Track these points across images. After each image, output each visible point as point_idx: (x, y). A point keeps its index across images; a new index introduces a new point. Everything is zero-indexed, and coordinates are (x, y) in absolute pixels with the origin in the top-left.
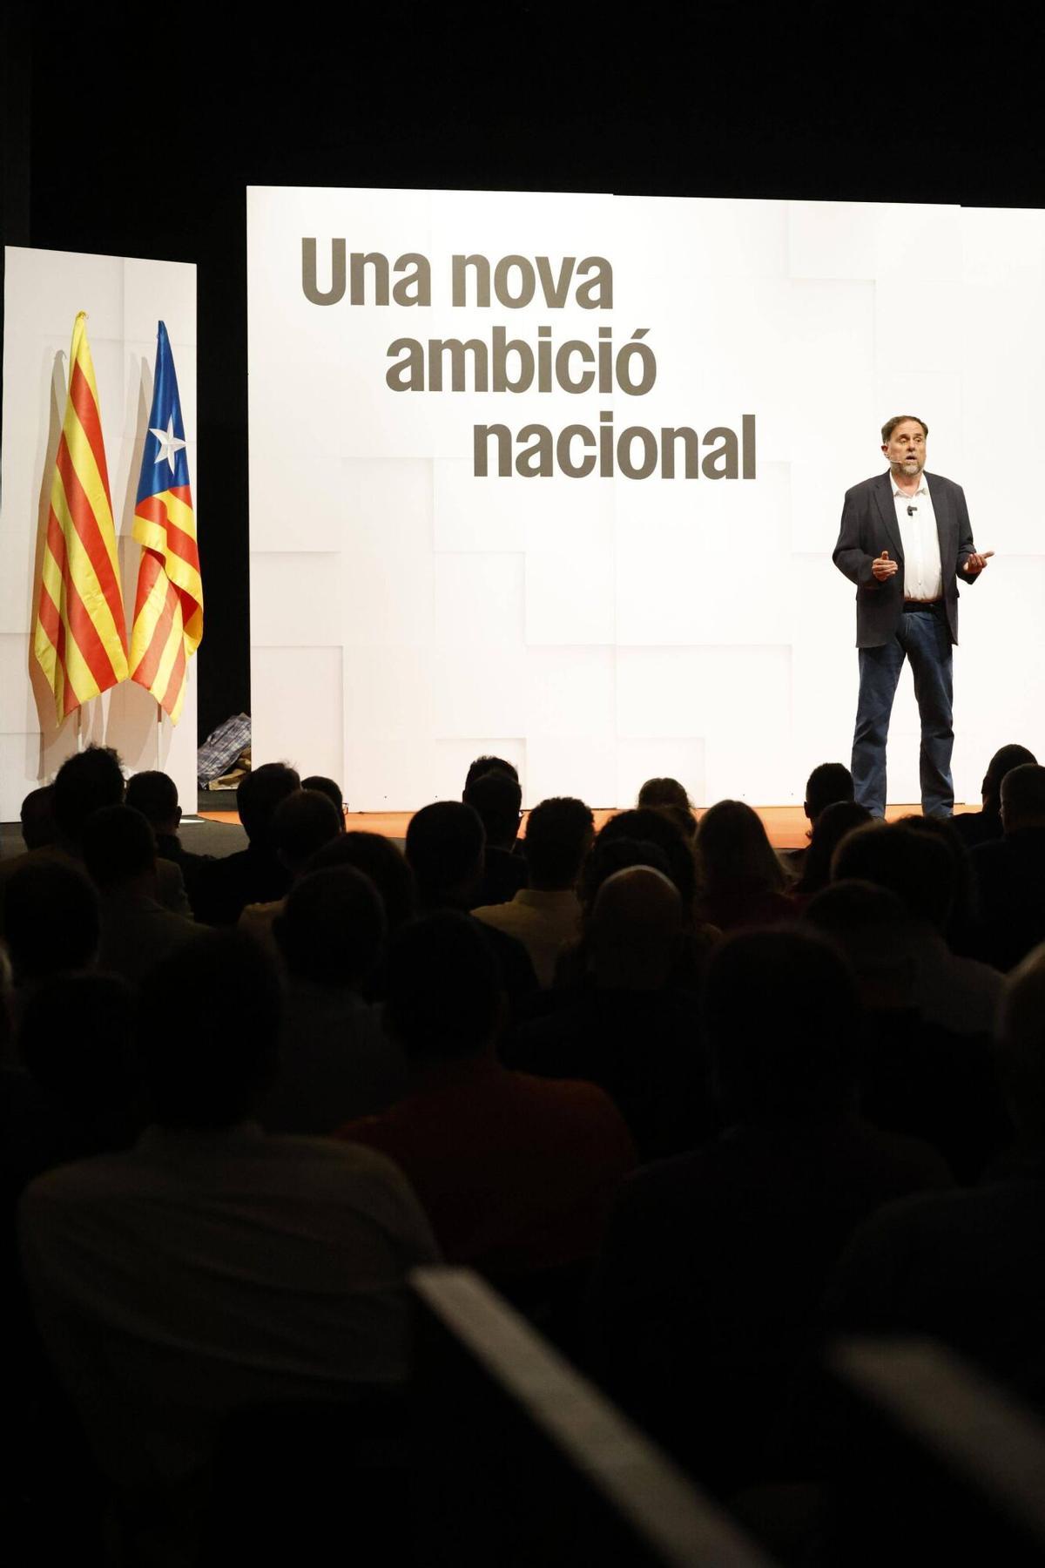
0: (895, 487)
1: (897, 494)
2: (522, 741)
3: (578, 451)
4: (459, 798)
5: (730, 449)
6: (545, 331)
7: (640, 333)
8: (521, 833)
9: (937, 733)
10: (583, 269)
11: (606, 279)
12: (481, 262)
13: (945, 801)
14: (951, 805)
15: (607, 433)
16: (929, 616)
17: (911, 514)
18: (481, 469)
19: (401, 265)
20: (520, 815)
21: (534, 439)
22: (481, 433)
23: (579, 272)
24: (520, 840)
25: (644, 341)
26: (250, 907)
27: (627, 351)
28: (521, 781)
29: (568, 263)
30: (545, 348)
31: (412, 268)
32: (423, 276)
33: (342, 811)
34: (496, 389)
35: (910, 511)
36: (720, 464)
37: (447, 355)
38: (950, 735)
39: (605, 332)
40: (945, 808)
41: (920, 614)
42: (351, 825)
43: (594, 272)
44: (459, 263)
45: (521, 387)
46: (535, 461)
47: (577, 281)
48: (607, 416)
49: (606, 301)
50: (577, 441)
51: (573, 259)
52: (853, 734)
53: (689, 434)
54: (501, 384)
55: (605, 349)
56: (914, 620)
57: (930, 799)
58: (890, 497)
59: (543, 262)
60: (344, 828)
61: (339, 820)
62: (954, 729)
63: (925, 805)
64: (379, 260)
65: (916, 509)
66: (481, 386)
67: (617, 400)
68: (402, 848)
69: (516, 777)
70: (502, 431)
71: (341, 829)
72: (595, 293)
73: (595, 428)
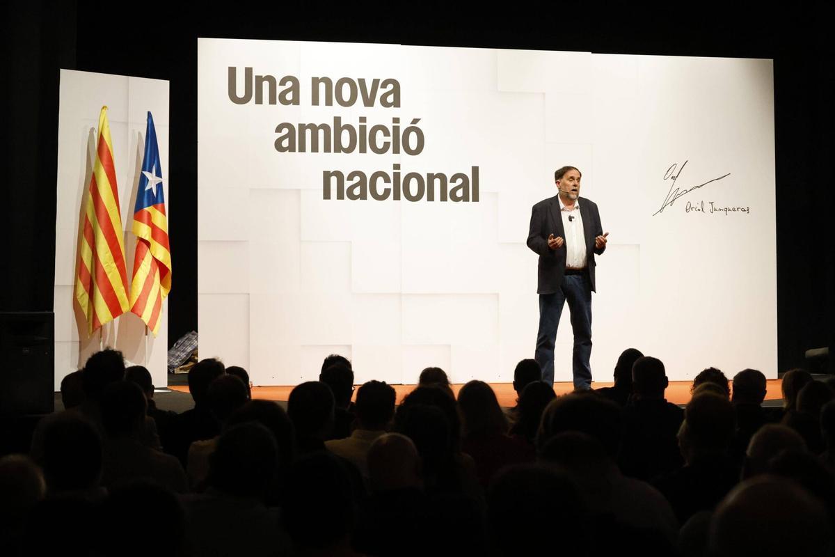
0: (562, 205)
1: (563, 210)
2: (349, 347)
3: (381, 186)
4: (317, 379)
5: (465, 186)
6: (363, 119)
7: (415, 121)
8: (354, 398)
9: (583, 342)
10: (384, 85)
11: (396, 91)
12: (327, 81)
13: (587, 380)
14: (590, 382)
15: (397, 176)
16: (580, 277)
17: (571, 220)
18: (327, 195)
19: (283, 82)
20: (353, 389)
21: (357, 179)
22: (327, 176)
23: (382, 87)
24: (353, 403)
25: (418, 125)
26: (194, 443)
27: (408, 131)
28: (353, 369)
29: (376, 82)
30: (363, 129)
31: (289, 84)
32: (296, 88)
33: (249, 386)
34: (335, 151)
35: (571, 219)
36: (459, 193)
37: (308, 132)
38: (590, 344)
39: (396, 120)
40: (587, 384)
41: (575, 276)
42: (255, 395)
43: (390, 87)
44: (316, 82)
45: (349, 150)
46: (357, 191)
47: (381, 92)
48: (397, 167)
49: (397, 103)
50: (380, 180)
51: (379, 80)
52: (536, 343)
53: (442, 177)
54: (339, 148)
55: (396, 129)
56: (571, 279)
57: (579, 379)
58: (559, 211)
59: (362, 81)
60: (250, 396)
61: (247, 391)
62: (592, 340)
63: (575, 382)
64: (271, 80)
65: (573, 218)
66: (327, 149)
67: (403, 157)
68: (285, 408)
69: (350, 366)
70: (339, 175)
71: (248, 397)
72: (390, 99)
73: (391, 173)
